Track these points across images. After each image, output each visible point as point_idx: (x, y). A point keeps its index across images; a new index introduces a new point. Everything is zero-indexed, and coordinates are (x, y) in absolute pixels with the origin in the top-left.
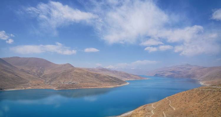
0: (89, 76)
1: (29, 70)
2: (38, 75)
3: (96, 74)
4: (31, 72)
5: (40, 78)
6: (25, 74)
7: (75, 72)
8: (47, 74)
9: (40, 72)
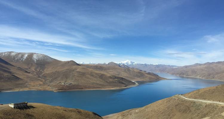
0: (93, 76)
1: (28, 68)
2: (37, 74)
3: (100, 74)
4: (30, 71)
5: (39, 78)
6: (23, 73)
7: (77, 72)
8: (47, 72)
9: (40, 70)
